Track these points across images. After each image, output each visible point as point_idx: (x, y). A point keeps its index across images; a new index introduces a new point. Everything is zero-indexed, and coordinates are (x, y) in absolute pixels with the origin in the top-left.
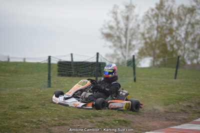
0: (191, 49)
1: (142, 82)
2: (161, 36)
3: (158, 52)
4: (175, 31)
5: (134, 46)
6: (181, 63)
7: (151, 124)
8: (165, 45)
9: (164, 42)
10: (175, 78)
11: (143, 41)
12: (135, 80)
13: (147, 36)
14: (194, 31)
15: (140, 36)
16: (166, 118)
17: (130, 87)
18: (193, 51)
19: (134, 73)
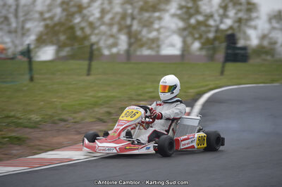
0: (109, 33)
1: (43, 81)
2: (67, 15)
3: (63, 38)
4: (85, 8)
5: (29, 30)
6: (96, 53)
7: (55, 140)
8: (72, 28)
9: (71, 24)
10: (88, 74)
11: (42, 23)
12: (32, 79)
13: (47, 15)
14: (112, 8)
15: (37, 16)
16: (76, 131)
17: (25, 88)
18: (112, 36)
19: (31, 69)
